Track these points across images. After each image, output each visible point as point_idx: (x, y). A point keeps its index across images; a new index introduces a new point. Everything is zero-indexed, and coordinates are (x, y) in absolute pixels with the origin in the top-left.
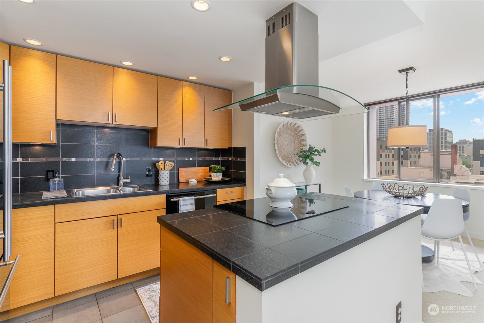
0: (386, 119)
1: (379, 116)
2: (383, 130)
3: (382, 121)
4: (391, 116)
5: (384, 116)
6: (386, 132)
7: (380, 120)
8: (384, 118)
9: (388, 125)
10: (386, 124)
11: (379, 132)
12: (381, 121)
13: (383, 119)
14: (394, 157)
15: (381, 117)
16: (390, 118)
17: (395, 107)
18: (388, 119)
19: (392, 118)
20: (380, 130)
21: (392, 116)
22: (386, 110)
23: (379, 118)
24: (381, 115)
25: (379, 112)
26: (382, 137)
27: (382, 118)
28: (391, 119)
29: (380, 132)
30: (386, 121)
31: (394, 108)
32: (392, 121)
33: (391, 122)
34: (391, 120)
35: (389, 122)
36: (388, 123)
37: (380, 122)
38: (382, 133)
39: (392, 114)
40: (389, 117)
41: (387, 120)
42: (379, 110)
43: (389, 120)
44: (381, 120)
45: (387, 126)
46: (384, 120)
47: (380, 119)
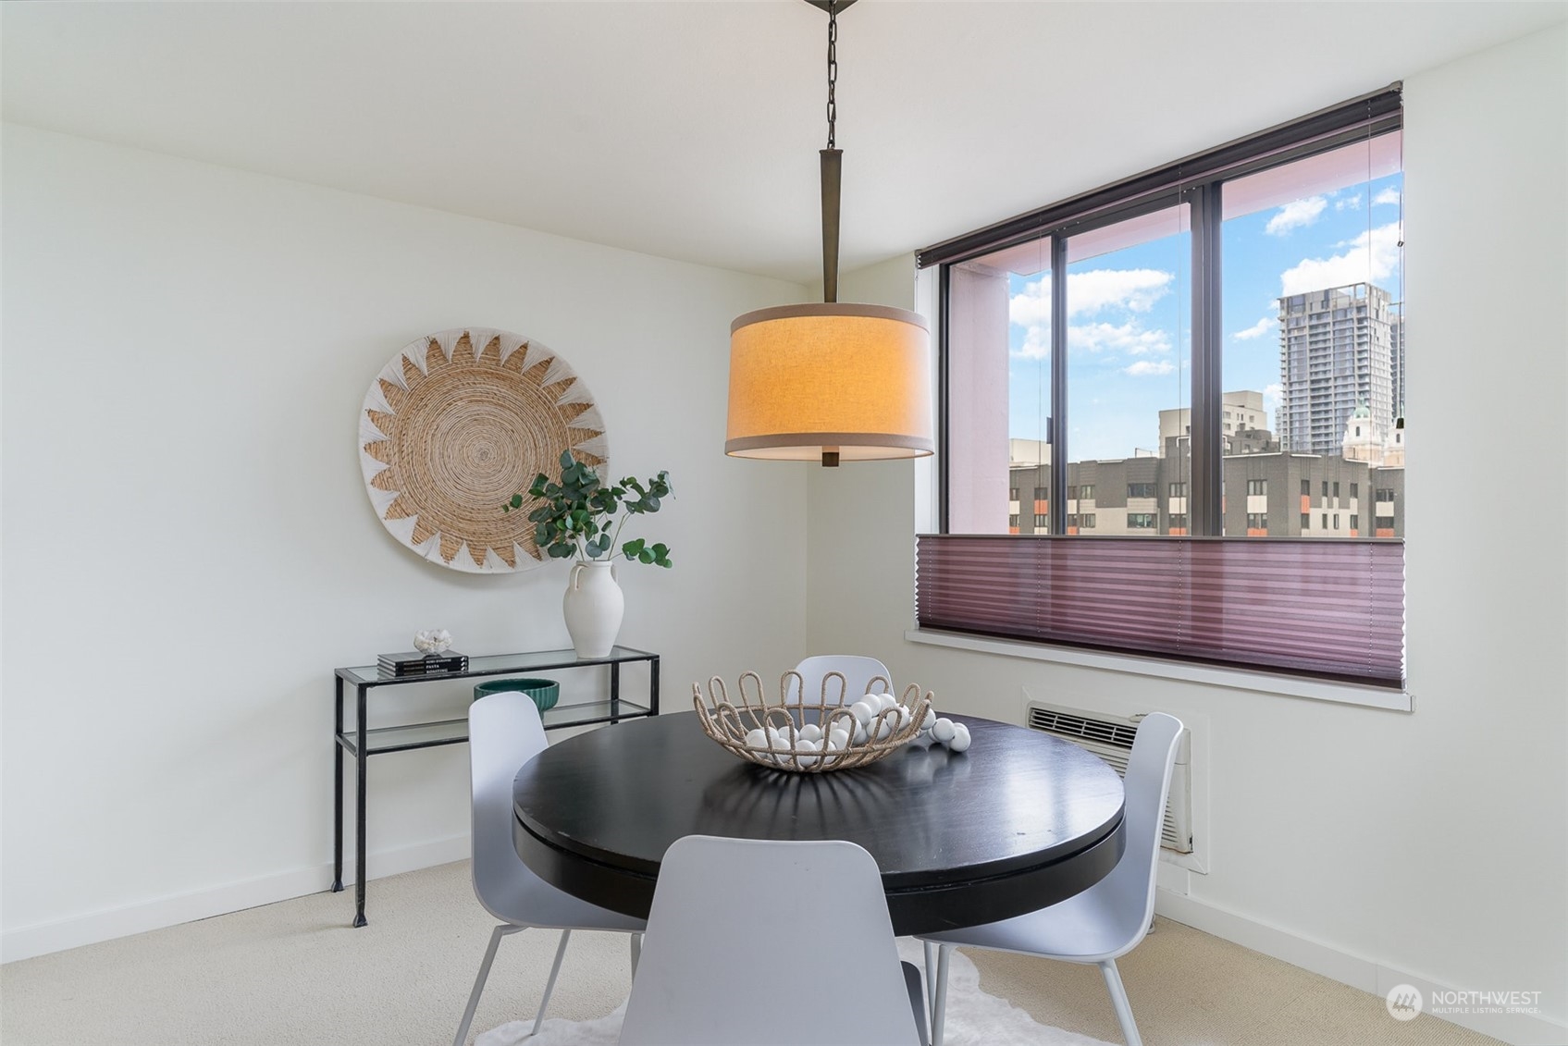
0: (1336, 379)
1: (1311, 366)
2: (1327, 419)
3: (1323, 385)
4: (1356, 369)
5: (1330, 367)
6: (1338, 430)
7: (1313, 382)
8: (1330, 375)
9: (1343, 401)
10: (1339, 398)
11: (1309, 429)
12: (1317, 386)
13: (1327, 380)
14: (1356, 527)
15: (1316, 373)
16: (1354, 376)
17: (1373, 333)
18: (1345, 378)
19: (1361, 376)
20: (1313, 421)
21: (1360, 368)
22: (1336, 344)
23: (1311, 373)
24: (1316, 365)
25: (1311, 351)
26: (1324, 447)
27: (1321, 376)
28: (1357, 377)
29: (1313, 428)
30: (1336, 387)
31: (1366, 335)
32: (1361, 385)
33: (1357, 389)
34: (1357, 380)
35: (1350, 389)
36: (1346, 393)
37: (1313, 390)
38: (1323, 431)
39: (1360, 360)
40: (1348, 373)
41: (1340, 382)
42: (1311, 343)
43: (1350, 381)
44: (1319, 381)
45: (1340, 406)
46: (1331, 383)
47: (1314, 378)
